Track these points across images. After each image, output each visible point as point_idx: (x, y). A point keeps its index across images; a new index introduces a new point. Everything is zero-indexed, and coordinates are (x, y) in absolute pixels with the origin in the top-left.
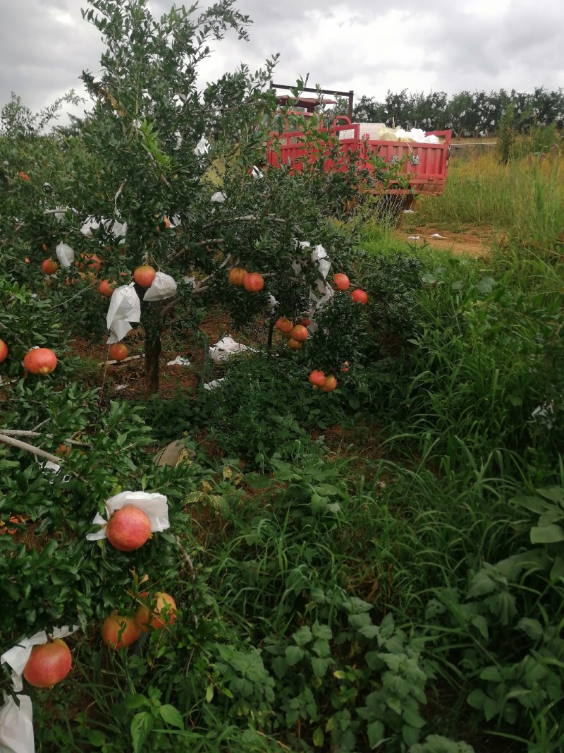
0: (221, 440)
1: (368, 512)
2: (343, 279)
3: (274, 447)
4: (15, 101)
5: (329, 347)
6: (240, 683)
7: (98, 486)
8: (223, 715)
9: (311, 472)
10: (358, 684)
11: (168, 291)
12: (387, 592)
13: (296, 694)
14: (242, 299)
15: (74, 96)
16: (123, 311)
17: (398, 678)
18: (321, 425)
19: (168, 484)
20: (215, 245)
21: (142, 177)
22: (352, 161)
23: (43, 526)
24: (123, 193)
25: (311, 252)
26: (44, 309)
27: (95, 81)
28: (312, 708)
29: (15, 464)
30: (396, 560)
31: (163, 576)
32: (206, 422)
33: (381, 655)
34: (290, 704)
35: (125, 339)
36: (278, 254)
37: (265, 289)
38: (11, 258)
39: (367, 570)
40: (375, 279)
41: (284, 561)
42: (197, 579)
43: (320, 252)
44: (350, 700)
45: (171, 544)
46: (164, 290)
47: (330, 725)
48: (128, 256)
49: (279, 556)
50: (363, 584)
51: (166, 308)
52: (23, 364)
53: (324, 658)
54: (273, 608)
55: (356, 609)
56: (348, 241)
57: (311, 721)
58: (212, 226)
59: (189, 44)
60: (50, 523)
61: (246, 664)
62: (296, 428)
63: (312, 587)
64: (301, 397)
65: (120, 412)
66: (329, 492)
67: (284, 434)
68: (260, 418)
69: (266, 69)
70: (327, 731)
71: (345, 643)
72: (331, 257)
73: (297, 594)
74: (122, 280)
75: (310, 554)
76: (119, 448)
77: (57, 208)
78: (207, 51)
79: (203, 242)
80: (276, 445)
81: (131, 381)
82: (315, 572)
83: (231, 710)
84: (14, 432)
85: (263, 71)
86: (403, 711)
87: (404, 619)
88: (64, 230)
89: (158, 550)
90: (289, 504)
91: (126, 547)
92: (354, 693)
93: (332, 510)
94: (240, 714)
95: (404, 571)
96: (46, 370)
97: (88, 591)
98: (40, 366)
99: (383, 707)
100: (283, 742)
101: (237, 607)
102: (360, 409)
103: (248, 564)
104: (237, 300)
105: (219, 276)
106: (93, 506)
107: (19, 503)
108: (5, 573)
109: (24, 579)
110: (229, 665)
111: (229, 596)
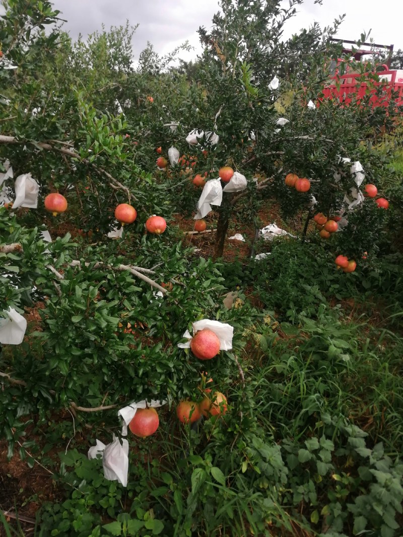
0: (264, 296)
1: (371, 366)
2: (373, 188)
3: (301, 307)
4: (149, 48)
5: (355, 240)
6: (265, 465)
7: (189, 313)
8: (249, 485)
9: (331, 329)
10: (349, 487)
11: (240, 186)
12: (380, 427)
13: (302, 483)
14: (291, 197)
15: (188, 45)
16: (211, 196)
17: (384, 490)
18: (338, 296)
19: (234, 319)
20: (278, 156)
21: (235, 103)
22: (393, 98)
23: (152, 332)
24: (222, 114)
25: (350, 166)
26: (162, 190)
27: (207, 34)
28: (313, 496)
29: (140, 289)
30: (390, 405)
31: (223, 381)
32: (253, 282)
33: (372, 471)
34: (297, 489)
35: (205, 217)
36: (325, 166)
37: (309, 192)
38: (142, 154)
39: (365, 408)
40: (396, 191)
41: (304, 390)
42: (246, 388)
43: (358, 166)
44: (341, 497)
45: (232, 360)
46: (238, 185)
47: (325, 510)
48: (219, 159)
49: (301, 384)
50: (361, 417)
51: (235, 198)
52: (145, 226)
53: (326, 463)
54: (290, 420)
55: (355, 434)
56: (384, 160)
57: (311, 505)
58: (276, 142)
59: (277, 7)
60: (156, 331)
61: (270, 454)
62: (320, 296)
63: (323, 410)
64: (326, 275)
65: (206, 265)
66: (343, 346)
67: (311, 299)
68: (294, 285)
69: (333, 27)
70: (322, 514)
71: (342, 456)
72: (366, 171)
73: (310, 414)
74: (213, 175)
75: (322, 387)
76: (205, 289)
77: (172, 123)
78: (294, 11)
79: (270, 153)
80: (303, 306)
81: (204, 247)
82: (325, 401)
83: (255, 482)
84: (139, 268)
85: (330, 27)
86: (383, 514)
87: (391, 449)
88: (175, 138)
89: (222, 363)
90: (313, 349)
91: (202, 356)
92: (346, 493)
93: (344, 359)
94: (261, 487)
95: (395, 414)
96: (159, 231)
97: (175, 381)
98: (156, 228)
99: (369, 508)
100: (288, 513)
101: (265, 413)
102: (371, 289)
103: (277, 385)
104: (287, 197)
105: (278, 178)
106: (185, 325)
107: (141, 314)
108: (128, 358)
109: (140, 364)
110: (258, 451)
111: (261, 405)
